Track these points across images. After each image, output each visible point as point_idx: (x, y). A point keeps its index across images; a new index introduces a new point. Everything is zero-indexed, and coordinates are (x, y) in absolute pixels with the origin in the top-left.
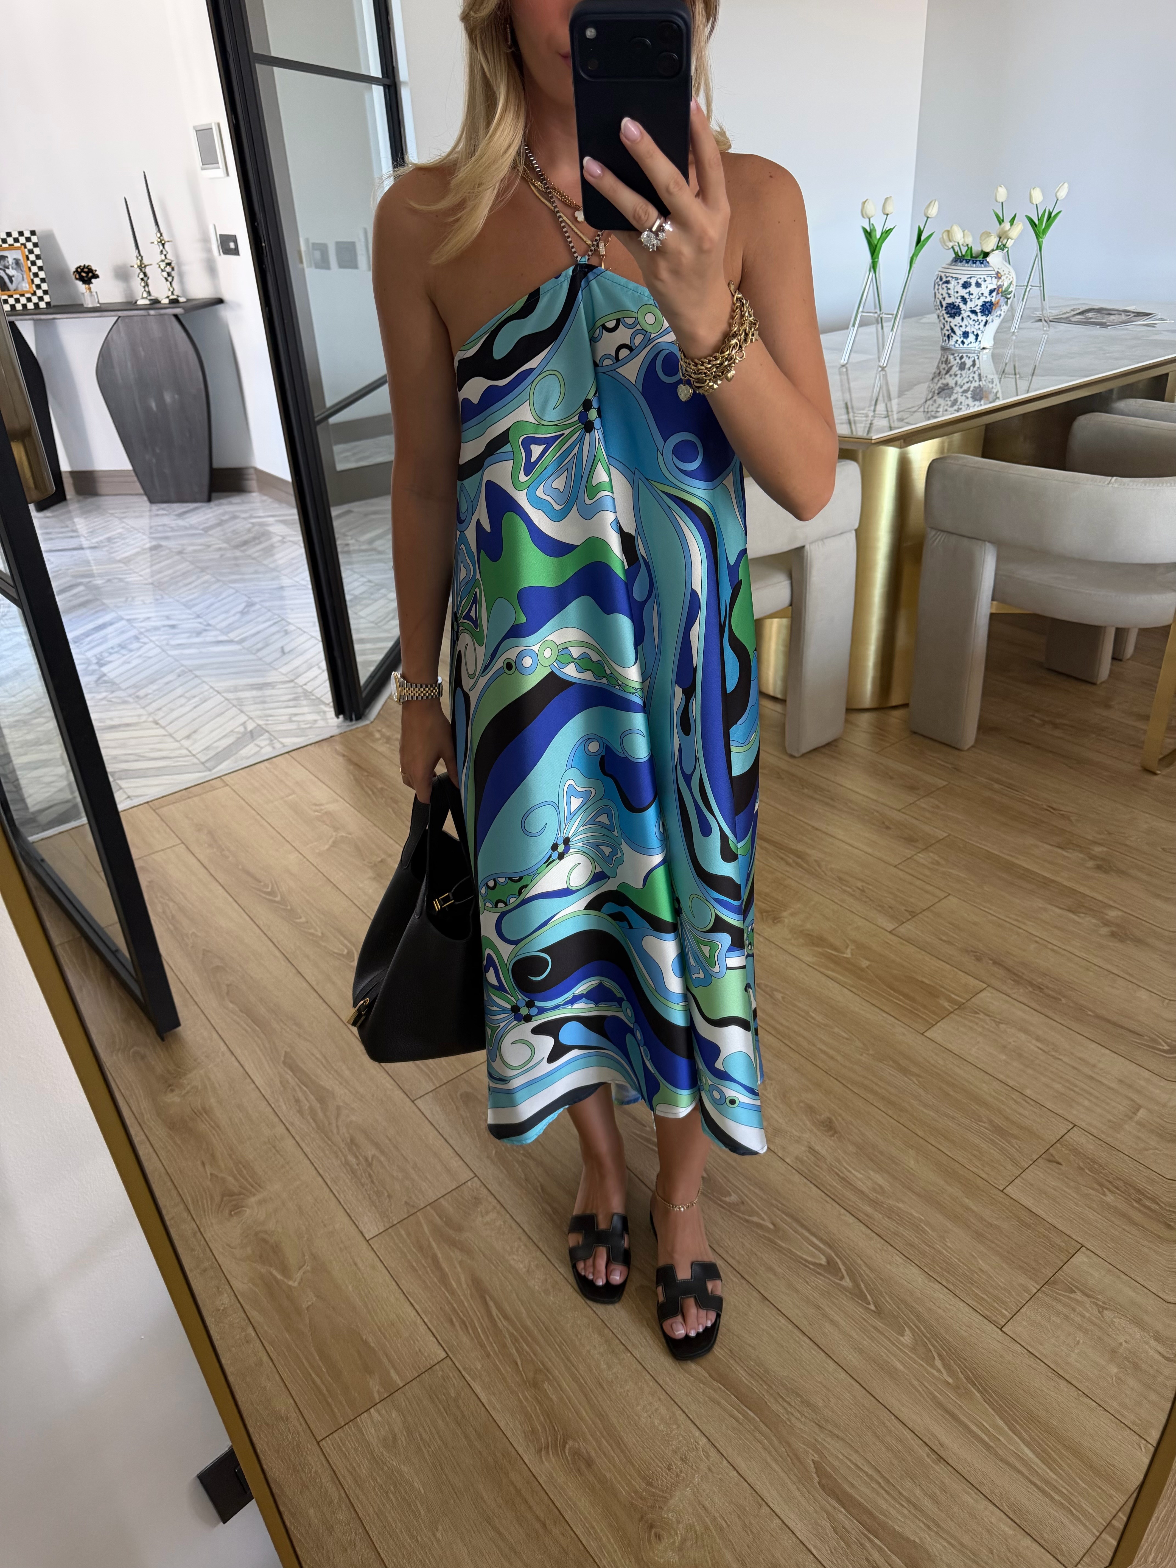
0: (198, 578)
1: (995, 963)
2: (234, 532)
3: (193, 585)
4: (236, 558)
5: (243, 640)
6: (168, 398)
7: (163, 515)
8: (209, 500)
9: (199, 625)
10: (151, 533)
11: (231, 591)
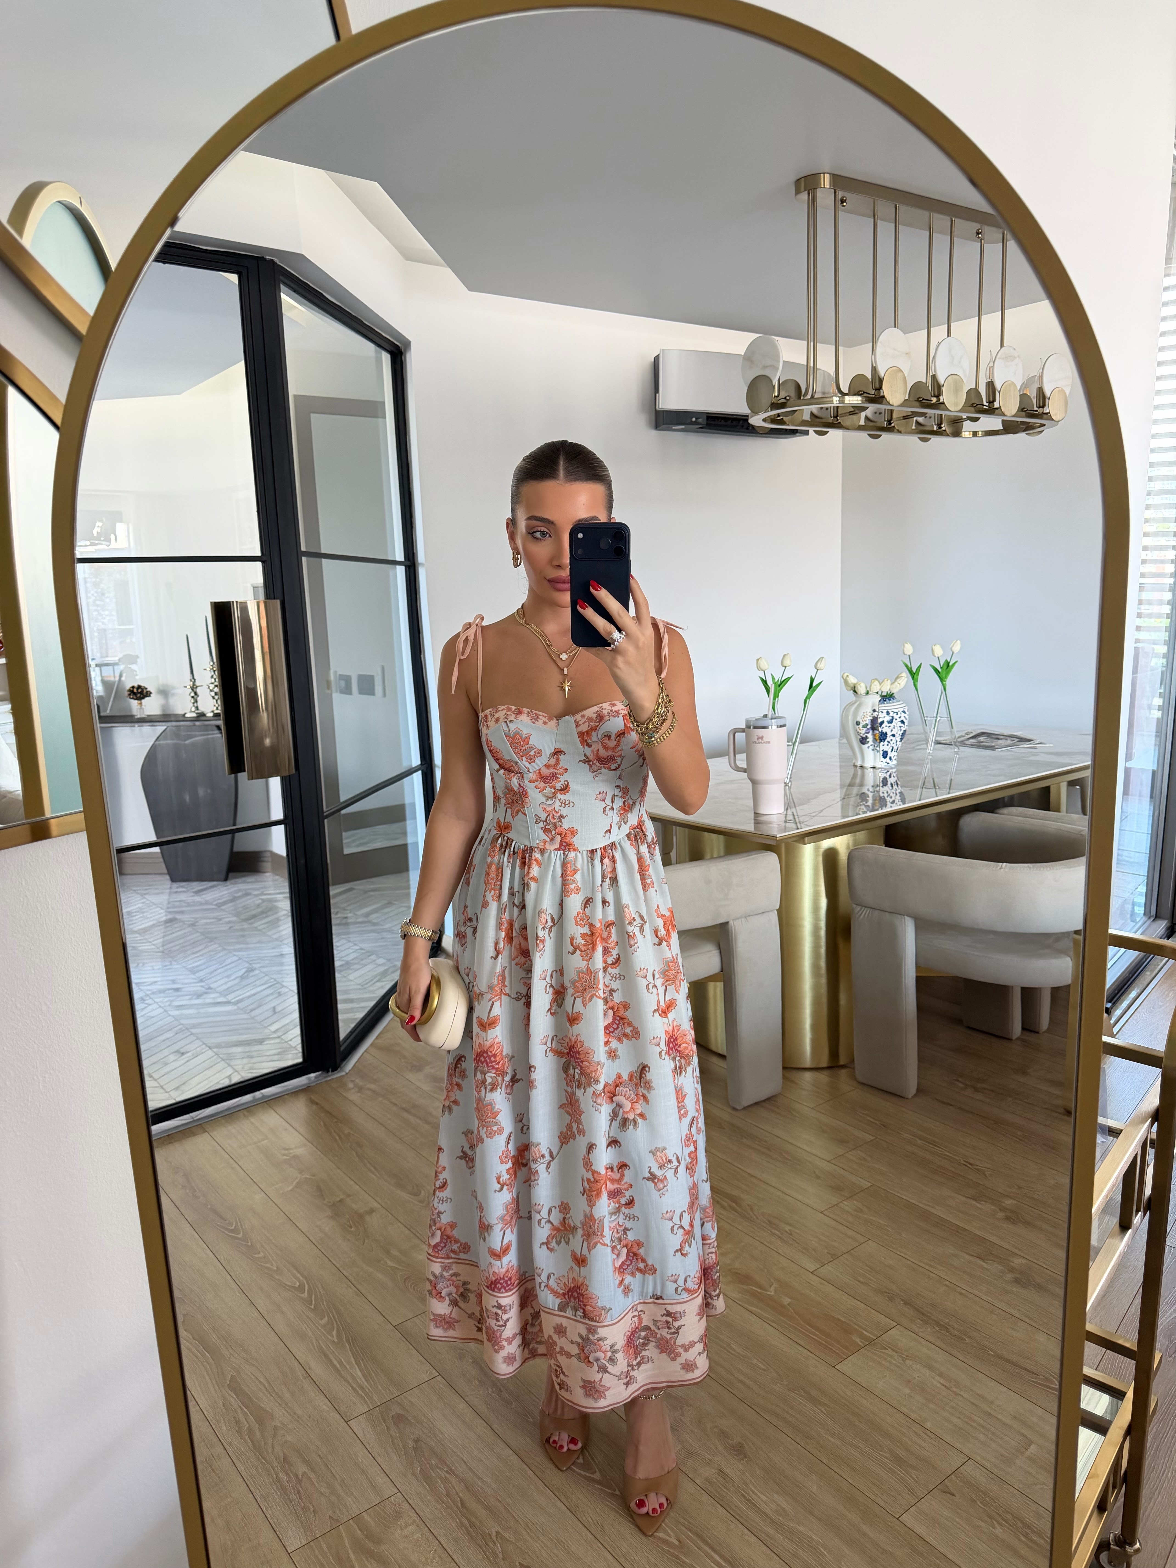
0: (206, 947)
1: (906, 1303)
2: (245, 907)
3: (201, 953)
4: (243, 930)
5: (240, 1001)
6: (201, 792)
7: (181, 892)
8: (226, 879)
9: (201, 989)
10: (168, 908)
11: (235, 958)
